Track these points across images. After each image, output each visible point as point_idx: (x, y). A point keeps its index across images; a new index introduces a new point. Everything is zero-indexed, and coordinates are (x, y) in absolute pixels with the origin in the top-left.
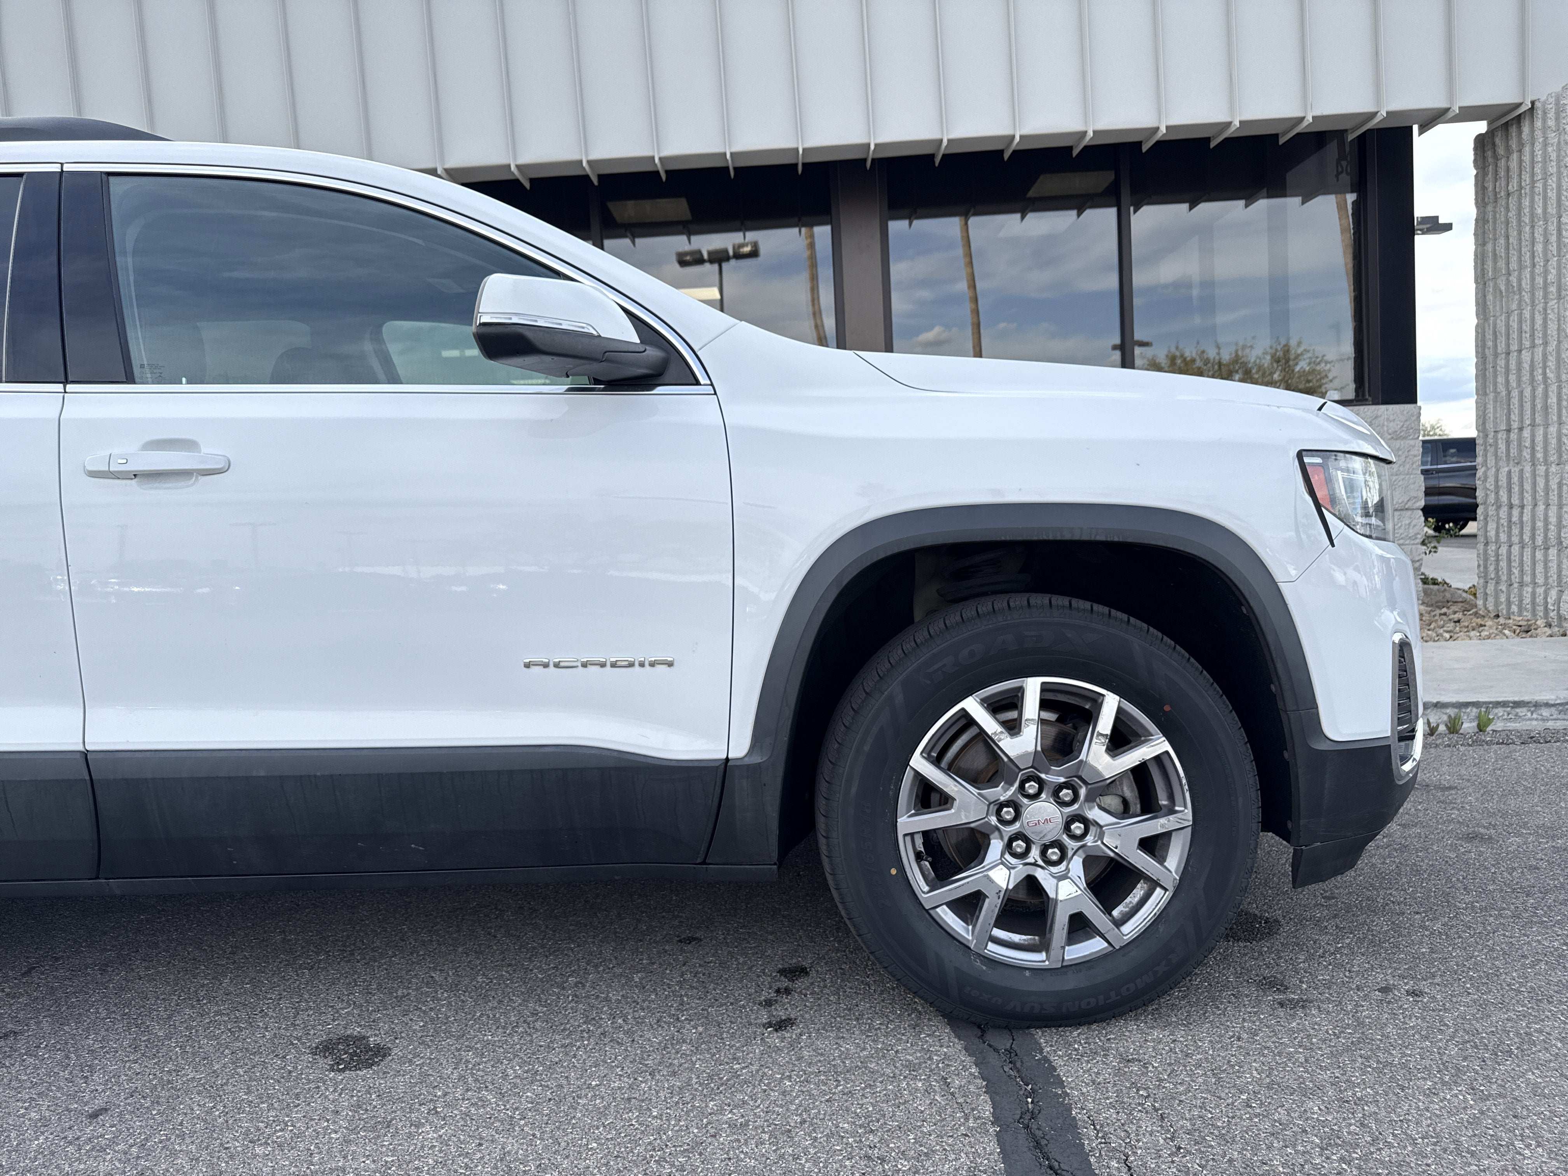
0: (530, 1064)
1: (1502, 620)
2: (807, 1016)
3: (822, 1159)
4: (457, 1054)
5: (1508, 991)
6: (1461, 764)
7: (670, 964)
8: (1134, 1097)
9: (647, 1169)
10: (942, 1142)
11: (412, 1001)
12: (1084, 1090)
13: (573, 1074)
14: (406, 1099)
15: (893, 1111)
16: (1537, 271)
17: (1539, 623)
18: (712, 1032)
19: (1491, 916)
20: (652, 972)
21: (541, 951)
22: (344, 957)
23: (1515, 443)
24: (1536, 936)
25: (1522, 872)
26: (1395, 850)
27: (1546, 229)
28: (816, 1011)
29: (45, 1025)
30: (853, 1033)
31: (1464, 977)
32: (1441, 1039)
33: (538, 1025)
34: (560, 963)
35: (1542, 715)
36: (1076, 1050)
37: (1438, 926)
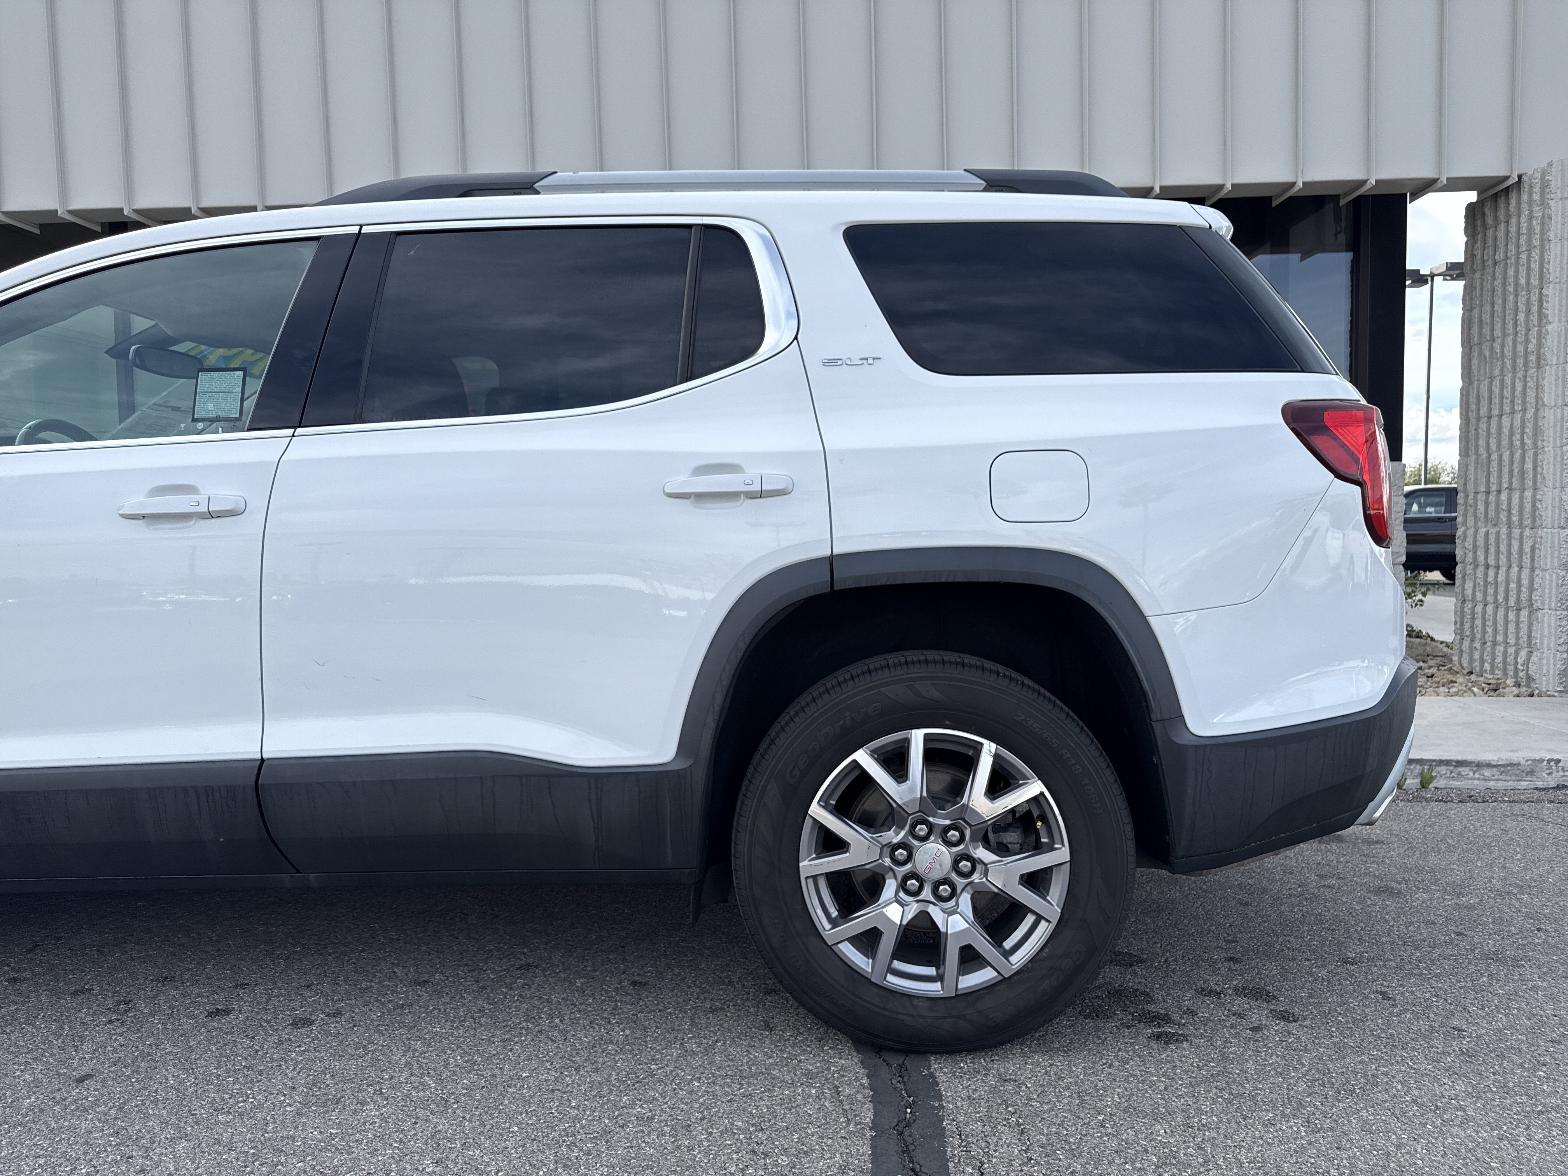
0: (470, 1055)
1: (1473, 677)
2: (726, 1025)
3: (713, 1152)
4: (407, 1042)
5: (1369, 1035)
6: (1395, 819)
7: (611, 972)
8: (1002, 1112)
9: (558, 1152)
10: (822, 1142)
11: (374, 994)
12: (959, 1104)
13: (507, 1066)
14: (356, 1080)
15: (785, 1113)
16: (1518, 339)
17: (1508, 682)
18: (637, 1035)
19: (1376, 966)
20: (593, 978)
21: (496, 953)
22: (319, 950)
23: (1493, 505)
24: (1411, 987)
25: (1418, 927)
26: (1306, 899)
27: (1528, 300)
28: (735, 1021)
29: (44, 998)
30: (764, 1043)
31: (1332, 1021)
32: (1293, 1076)
33: (483, 1020)
34: (512, 966)
35: (1483, 775)
36: (961, 1068)
37: (1323, 973)
